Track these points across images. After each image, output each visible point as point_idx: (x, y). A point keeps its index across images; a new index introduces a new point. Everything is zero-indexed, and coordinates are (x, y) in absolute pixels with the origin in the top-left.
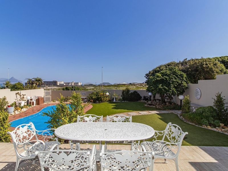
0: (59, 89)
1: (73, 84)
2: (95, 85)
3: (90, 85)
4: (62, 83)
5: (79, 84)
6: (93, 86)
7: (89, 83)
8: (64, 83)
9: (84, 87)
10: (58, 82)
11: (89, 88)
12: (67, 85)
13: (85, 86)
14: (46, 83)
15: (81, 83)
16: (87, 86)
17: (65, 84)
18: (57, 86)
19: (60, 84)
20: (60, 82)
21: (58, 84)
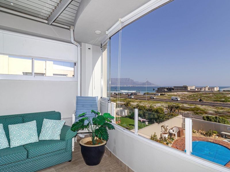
1: (207, 89)
4: (194, 88)
5: (216, 89)
8: (196, 88)
9: (222, 94)
10: (189, 87)
12: (199, 90)
17: (196, 90)
18: (188, 91)
19: (190, 89)
20: (191, 87)
21: (189, 90)
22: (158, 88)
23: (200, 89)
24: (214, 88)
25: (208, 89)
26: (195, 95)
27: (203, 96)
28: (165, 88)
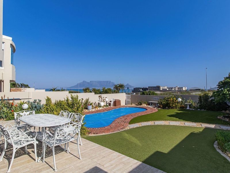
0: (161, 94)
2: (203, 90)
3: (196, 90)
4: (166, 88)
5: (184, 89)
6: (200, 91)
7: (195, 87)
9: (188, 92)
10: (161, 87)
11: (194, 93)
13: (190, 91)
14: (150, 88)
15: (186, 88)
16: (192, 91)
17: (168, 89)
18: (160, 91)
19: (163, 89)
20: (163, 87)
21: (161, 89)
22: (134, 88)
23: (171, 89)
24: (182, 88)
25: (178, 89)
26: (165, 94)
27: (171, 94)
28: (140, 88)
